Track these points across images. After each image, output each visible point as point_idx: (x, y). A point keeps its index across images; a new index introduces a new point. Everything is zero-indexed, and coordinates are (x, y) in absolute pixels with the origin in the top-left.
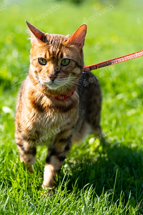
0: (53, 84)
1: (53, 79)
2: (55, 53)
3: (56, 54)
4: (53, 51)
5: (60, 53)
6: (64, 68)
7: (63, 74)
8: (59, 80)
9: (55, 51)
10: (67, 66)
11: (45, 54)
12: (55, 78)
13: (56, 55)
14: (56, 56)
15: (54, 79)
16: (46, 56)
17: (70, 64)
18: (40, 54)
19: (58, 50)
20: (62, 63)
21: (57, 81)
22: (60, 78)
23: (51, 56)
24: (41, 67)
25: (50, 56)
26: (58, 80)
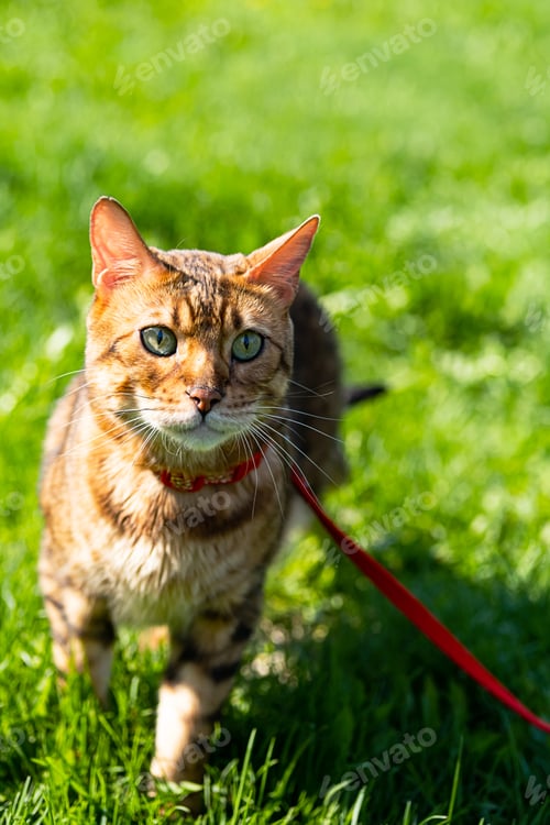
0: (205, 429)
1: (204, 406)
2: (211, 310)
3: (217, 313)
4: (202, 304)
5: (229, 310)
6: (242, 370)
7: (240, 391)
8: (227, 415)
9: (210, 303)
10: (253, 364)
11: (172, 311)
12: (214, 402)
13: (214, 316)
14: (217, 321)
15: (210, 410)
16: (176, 318)
17: (266, 353)
18: (153, 310)
19: (219, 300)
20: (236, 351)
21: (219, 417)
22: (229, 407)
23: (198, 321)
24: (152, 363)
25: (194, 319)
26: (221, 414)
